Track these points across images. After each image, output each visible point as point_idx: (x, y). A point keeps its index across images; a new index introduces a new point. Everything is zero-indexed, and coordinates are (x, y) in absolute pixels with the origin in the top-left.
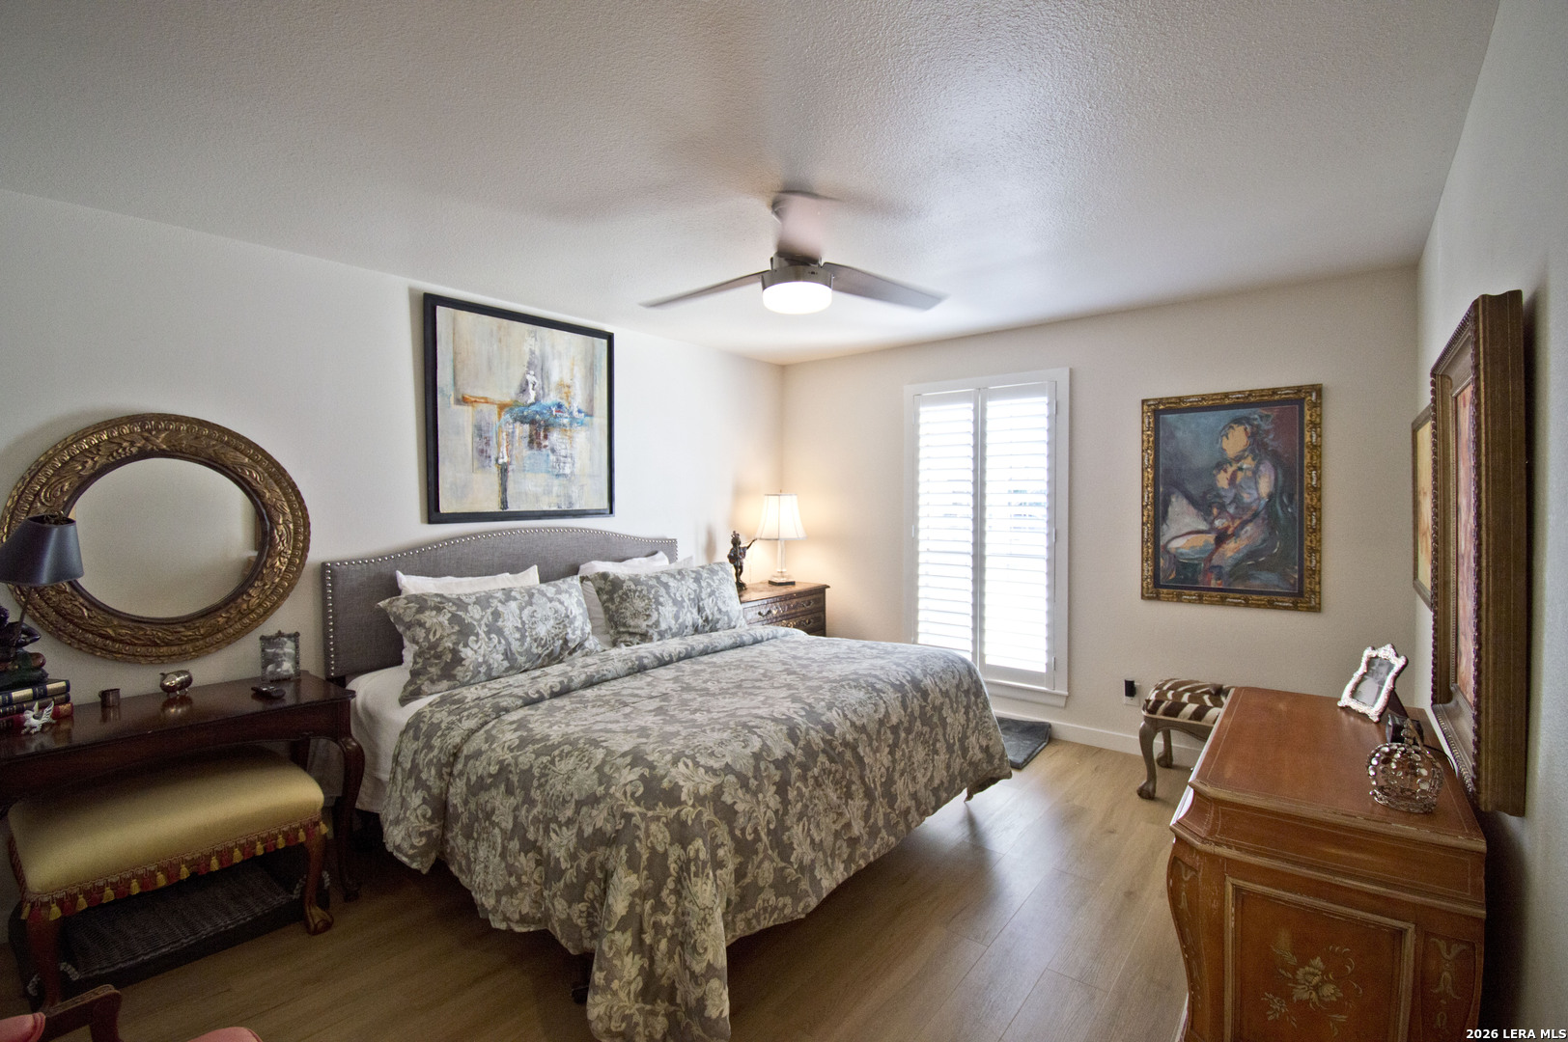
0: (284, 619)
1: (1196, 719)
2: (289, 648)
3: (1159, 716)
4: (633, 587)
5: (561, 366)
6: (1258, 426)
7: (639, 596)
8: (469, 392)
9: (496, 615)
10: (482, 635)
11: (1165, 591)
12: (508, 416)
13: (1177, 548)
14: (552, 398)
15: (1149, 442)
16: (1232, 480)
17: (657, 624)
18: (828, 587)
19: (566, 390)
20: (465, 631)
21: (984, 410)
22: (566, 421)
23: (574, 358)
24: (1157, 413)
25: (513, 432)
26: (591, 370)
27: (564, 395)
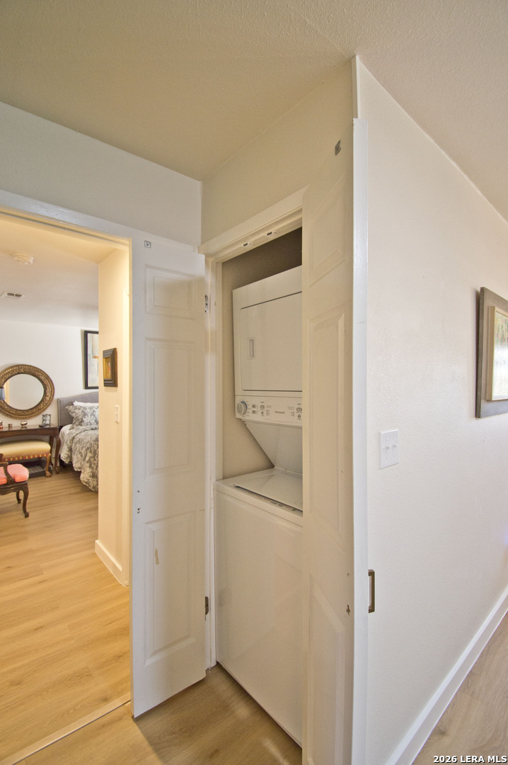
0: (48, 411)
2: (48, 418)
8: (96, 355)
9: (94, 411)
10: (90, 416)
20: (85, 415)
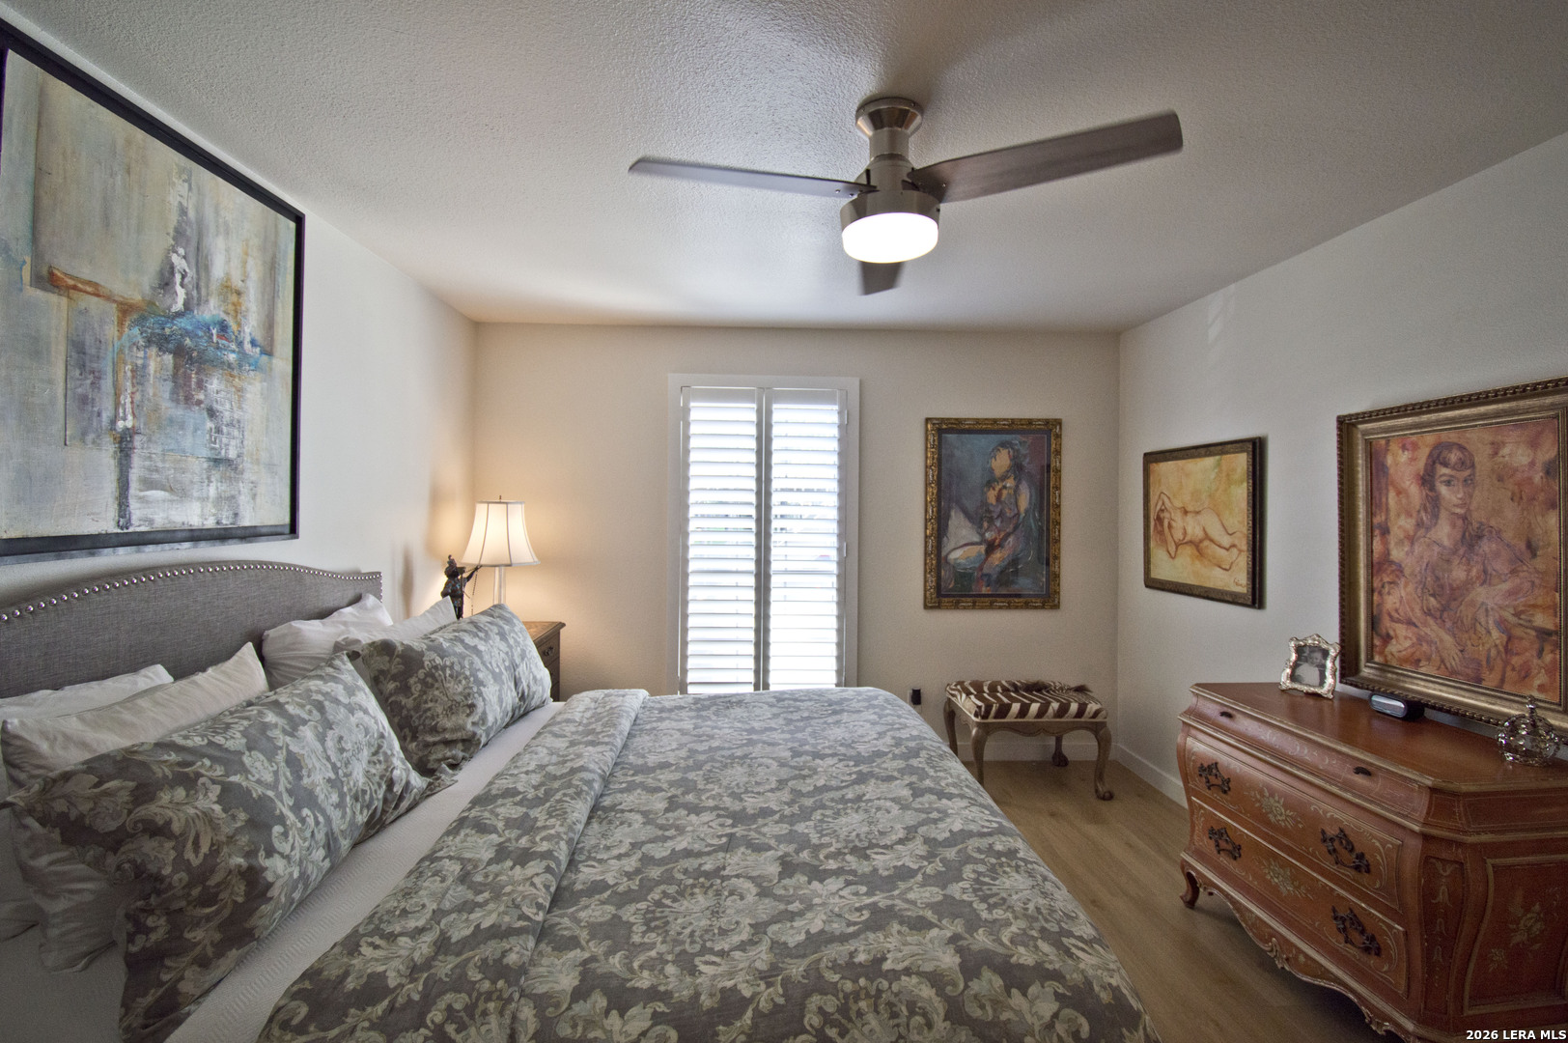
1: (1021, 718)
3: (990, 720)
4: (438, 661)
5: (228, 250)
6: (1018, 451)
7: (451, 676)
8: (63, 264)
10: (291, 817)
11: (946, 599)
12: (136, 331)
13: (956, 559)
14: (212, 309)
15: (933, 459)
16: (998, 498)
17: (483, 719)
18: (563, 625)
19: (234, 298)
21: (769, 413)
22: (232, 357)
23: (247, 240)
24: (940, 432)
25: (145, 366)
26: (272, 268)
27: (231, 308)
